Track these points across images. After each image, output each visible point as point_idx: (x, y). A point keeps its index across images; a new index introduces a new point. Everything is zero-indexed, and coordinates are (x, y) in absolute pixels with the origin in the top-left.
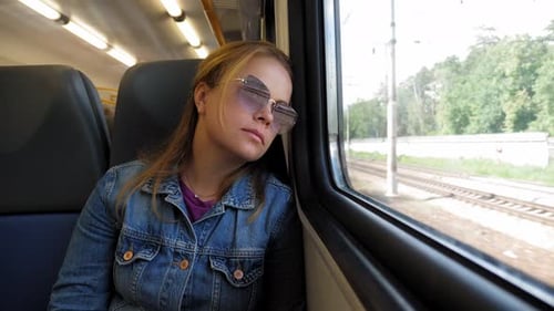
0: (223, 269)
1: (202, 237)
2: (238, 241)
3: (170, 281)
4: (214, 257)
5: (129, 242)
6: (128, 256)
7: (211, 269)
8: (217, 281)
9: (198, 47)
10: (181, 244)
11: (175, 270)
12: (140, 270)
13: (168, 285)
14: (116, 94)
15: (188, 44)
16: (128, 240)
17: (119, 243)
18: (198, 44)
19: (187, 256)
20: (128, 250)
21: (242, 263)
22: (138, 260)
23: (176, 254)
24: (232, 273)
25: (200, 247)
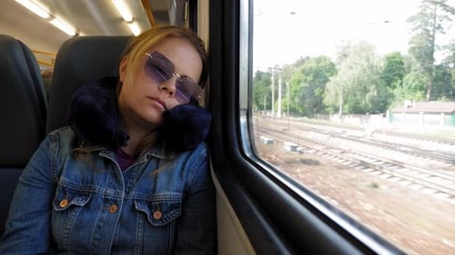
0: (146, 210)
1: (129, 185)
2: (158, 187)
3: (101, 224)
4: (138, 201)
5: (65, 192)
6: (64, 204)
7: (136, 210)
8: (141, 222)
9: (130, 22)
10: (110, 192)
11: (106, 214)
12: (74, 215)
13: (99, 227)
14: (55, 57)
15: (122, 19)
16: (64, 190)
17: (57, 193)
18: (131, 19)
19: (115, 202)
20: (64, 198)
21: (160, 205)
22: (73, 207)
23: (106, 200)
24: (152, 214)
25: (127, 193)
